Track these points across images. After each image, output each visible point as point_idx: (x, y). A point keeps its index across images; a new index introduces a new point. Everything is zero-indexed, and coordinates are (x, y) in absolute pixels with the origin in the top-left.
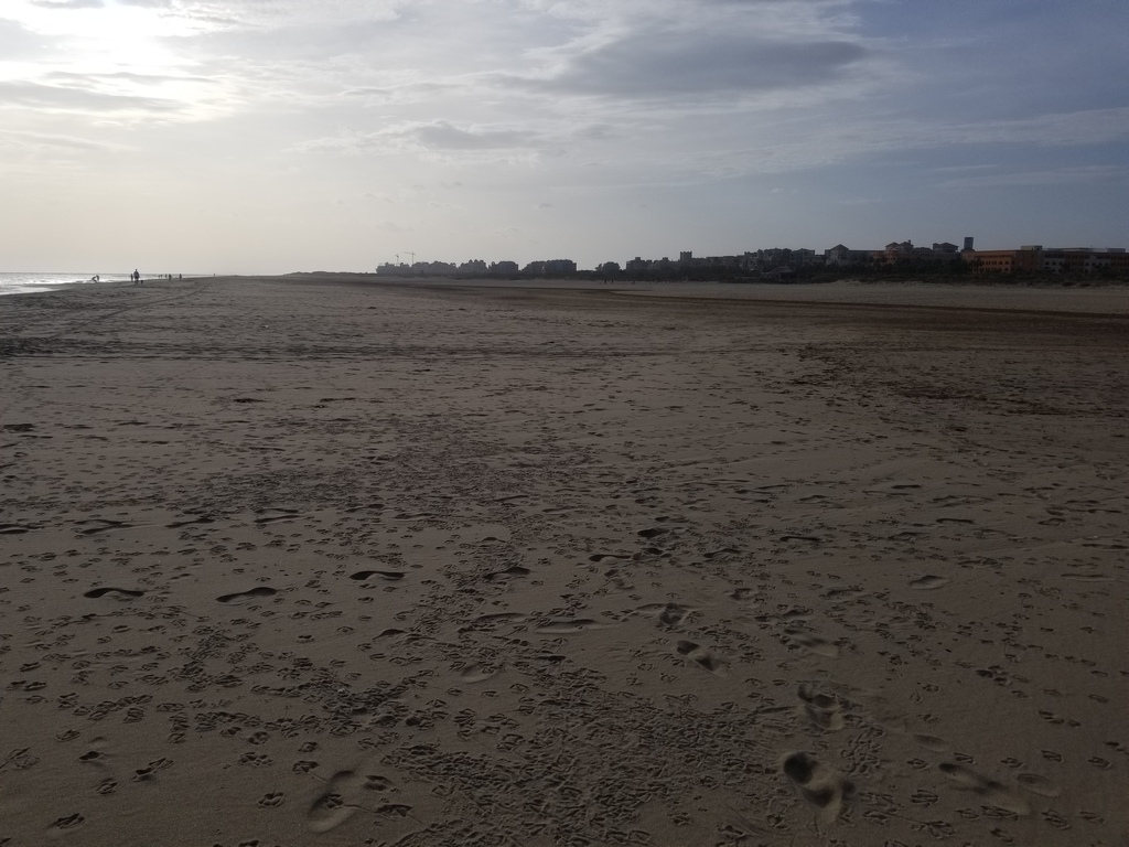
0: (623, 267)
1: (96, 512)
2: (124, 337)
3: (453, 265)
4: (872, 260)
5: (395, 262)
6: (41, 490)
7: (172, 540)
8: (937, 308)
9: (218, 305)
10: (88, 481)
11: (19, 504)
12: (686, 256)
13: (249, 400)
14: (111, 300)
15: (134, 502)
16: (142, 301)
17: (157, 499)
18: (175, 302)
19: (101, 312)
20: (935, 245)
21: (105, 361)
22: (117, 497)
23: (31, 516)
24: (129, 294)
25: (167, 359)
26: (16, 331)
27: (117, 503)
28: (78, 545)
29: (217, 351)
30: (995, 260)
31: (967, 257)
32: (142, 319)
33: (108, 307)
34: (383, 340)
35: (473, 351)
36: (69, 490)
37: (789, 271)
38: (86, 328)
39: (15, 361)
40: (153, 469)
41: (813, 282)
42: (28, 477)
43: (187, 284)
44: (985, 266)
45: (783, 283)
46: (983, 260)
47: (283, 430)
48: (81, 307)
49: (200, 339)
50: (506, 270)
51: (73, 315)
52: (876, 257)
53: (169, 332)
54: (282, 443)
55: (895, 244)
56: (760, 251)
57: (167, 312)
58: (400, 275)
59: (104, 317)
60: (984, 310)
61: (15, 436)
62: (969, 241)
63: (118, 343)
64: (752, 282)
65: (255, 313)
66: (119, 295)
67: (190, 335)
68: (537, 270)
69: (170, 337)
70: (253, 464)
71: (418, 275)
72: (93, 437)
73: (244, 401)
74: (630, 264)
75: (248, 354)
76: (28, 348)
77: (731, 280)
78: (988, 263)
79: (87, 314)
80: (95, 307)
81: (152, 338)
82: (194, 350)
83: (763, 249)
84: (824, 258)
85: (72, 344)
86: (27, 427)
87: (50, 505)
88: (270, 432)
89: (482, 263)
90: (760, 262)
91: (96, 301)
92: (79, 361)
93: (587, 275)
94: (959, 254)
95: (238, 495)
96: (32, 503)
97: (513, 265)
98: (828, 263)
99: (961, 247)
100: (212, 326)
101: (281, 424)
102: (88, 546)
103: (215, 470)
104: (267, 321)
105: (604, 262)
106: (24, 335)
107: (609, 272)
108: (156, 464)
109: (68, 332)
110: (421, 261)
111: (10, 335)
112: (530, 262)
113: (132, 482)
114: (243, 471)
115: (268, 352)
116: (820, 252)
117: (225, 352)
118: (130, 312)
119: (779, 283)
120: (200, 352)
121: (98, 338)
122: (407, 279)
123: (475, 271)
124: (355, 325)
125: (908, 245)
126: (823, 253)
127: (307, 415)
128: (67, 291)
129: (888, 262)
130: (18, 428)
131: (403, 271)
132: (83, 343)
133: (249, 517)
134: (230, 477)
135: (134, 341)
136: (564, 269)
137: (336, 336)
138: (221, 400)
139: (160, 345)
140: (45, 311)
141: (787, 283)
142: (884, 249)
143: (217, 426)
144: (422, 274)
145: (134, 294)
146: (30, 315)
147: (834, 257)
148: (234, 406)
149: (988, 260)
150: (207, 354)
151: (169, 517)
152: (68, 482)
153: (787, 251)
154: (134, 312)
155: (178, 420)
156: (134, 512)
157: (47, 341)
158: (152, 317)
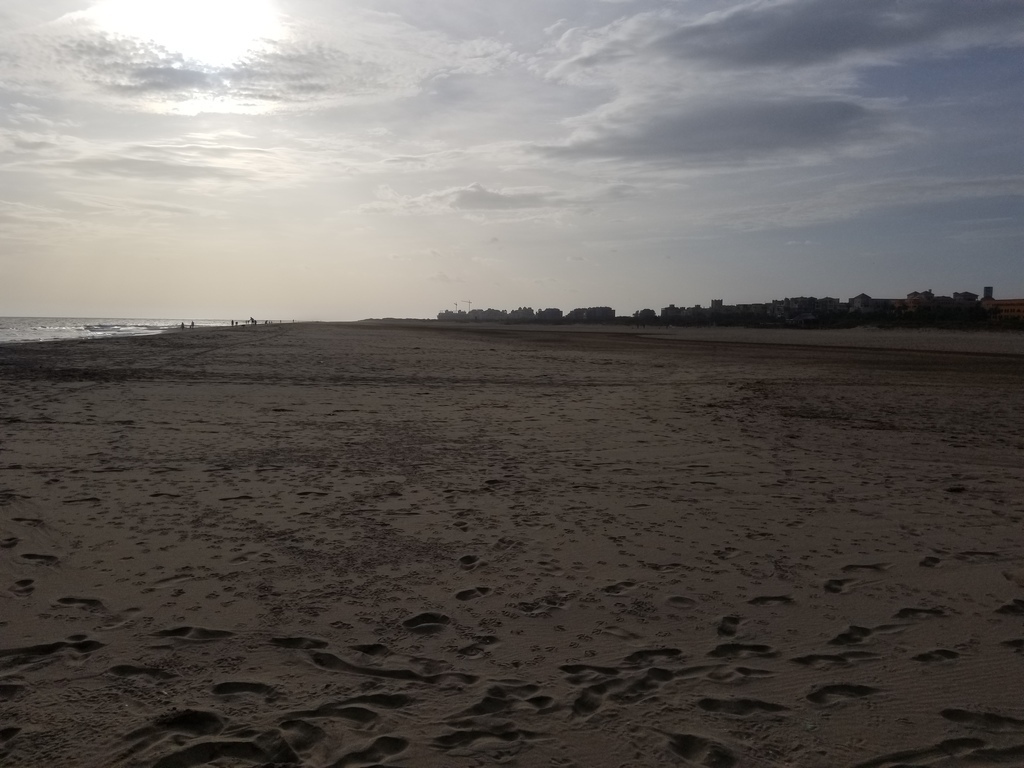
0: (658, 313)
1: (164, 464)
2: (209, 369)
3: (504, 312)
4: (893, 307)
5: (454, 309)
6: (134, 453)
7: (205, 477)
8: (928, 351)
9: (291, 346)
10: (162, 449)
11: (120, 459)
12: (717, 303)
13: (283, 410)
14: (205, 341)
15: (187, 460)
16: (231, 343)
17: (202, 459)
18: (257, 343)
19: (196, 351)
20: (956, 294)
21: (190, 384)
22: (178, 457)
23: (127, 464)
24: (222, 336)
25: (236, 384)
26: (129, 363)
27: (178, 460)
28: (150, 477)
29: (276, 379)
30: (1013, 307)
31: (986, 306)
32: (227, 356)
33: (203, 347)
34: (408, 372)
35: (475, 381)
36: (150, 454)
37: (813, 317)
38: (182, 362)
39: (127, 384)
40: (204, 445)
41: (834, 328)
42: (127, 447)
43: (272, 329)
44: (1003, 314)
45: (805, 328)
46: (1002, 308)
47: (298, 427)
48: (182, 346)
49: (265, 370)
50: (552, 316)
51: (174, 352)
52: (897, 305)
53: (244, 365)
54: (292, 434)
55: (916, 293)
56: (786, 299)
57: (248, 350)
58: (457, 321)
59: (198, 354)
60: (967, 353)
61: (122, 427)
62: (988, 290)
63: (204, 374)
64: (776, 327)
65: (319, 352)
66: (214, 337)
67: (259, 367)
68: (580, 316)
69: (243, 369)
70: (268, 444)
71: (472, 321)
72: (171, 429)
73: (279, 410)
74: (665, 311)
75: (297, 381)
76: (137, 375)
77: (757, 326)
78: (1007, 311)
79: (184, 351)
80: (192, 346)
81: (228, 369)
82: (260, 378)
83: (789, 298)
84: (848, 305)
85: (169, 373)
86: (130, 422)
87: (138, 460)
88: (288, 428)
89: (530, 310)
90: (787, 309)
91: (195, 342)
92: (172, 384)
93: (625, 320)
94: (979, 303)
95: (251, 458)
96: (128, 459)
97: (557, 312)
98: (851, 310)
99: (981, 296)
100: (279, 361)
101: (297, 424)
102: (158, 477)
103: (242, 446)
104: (325, 358)
105: (640, 309)
106: (135, 366)
107: (646, 318)
108: (207, 443)
109: (168, 364)
110: (476, 308)
111: (125, 366)
112: (573, 309)
113: (189, 451)
114: (260, 447)
115: (314, 380)
116: (844, 300)
117: (281, 379)
118: (219, 351)
119: (802, 328)
120: (262, 379)
121: (190, 369)
122: (463, 325)
123: (524, 317)
124: (394, 361)
125: (928, 294)
126: (847, 301)
127: (319, 419)
128: (174, 334)
129: (909, 310)
130: (124, 423)
131: (461, 317)
132: (178, 372)
133: (252, 469)
134: (250, 450)
135: (215, 372)
136: (604, 315)
137: (373, 369)
138: (264, 410)
139: (234, 375)
140: (154, 349)
141: (809, 328)
142: (906, 298)
143: (255, 424)
144: (476, 320)
145: (226, 336)
146: (142, 352)
147: (857, 305)
148: (271, 413)
149: (1007, 308)
150: (267, 381)
151: (205, 467)
152: (151, 450)
153: (812, 300)
154: (223, 351)
155: (229, 421)
156: (186, 464)
157: (151, 371)
158: (235, 355)
